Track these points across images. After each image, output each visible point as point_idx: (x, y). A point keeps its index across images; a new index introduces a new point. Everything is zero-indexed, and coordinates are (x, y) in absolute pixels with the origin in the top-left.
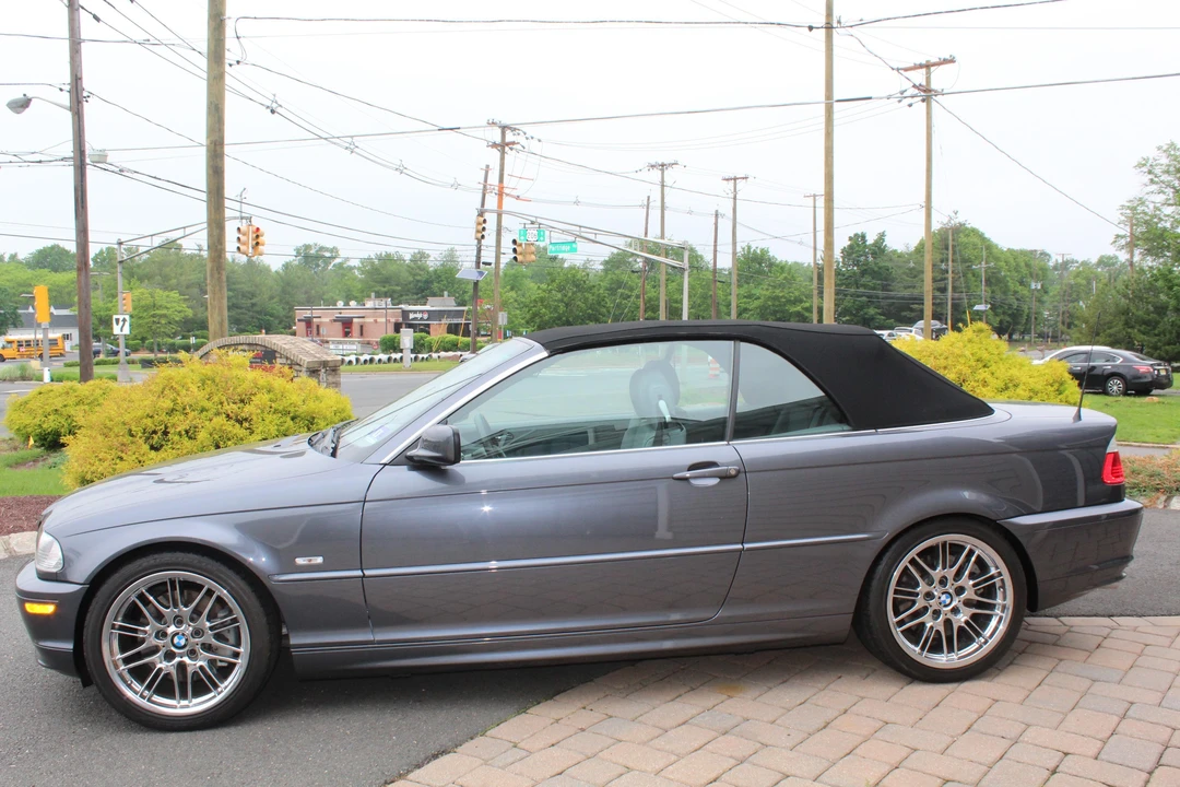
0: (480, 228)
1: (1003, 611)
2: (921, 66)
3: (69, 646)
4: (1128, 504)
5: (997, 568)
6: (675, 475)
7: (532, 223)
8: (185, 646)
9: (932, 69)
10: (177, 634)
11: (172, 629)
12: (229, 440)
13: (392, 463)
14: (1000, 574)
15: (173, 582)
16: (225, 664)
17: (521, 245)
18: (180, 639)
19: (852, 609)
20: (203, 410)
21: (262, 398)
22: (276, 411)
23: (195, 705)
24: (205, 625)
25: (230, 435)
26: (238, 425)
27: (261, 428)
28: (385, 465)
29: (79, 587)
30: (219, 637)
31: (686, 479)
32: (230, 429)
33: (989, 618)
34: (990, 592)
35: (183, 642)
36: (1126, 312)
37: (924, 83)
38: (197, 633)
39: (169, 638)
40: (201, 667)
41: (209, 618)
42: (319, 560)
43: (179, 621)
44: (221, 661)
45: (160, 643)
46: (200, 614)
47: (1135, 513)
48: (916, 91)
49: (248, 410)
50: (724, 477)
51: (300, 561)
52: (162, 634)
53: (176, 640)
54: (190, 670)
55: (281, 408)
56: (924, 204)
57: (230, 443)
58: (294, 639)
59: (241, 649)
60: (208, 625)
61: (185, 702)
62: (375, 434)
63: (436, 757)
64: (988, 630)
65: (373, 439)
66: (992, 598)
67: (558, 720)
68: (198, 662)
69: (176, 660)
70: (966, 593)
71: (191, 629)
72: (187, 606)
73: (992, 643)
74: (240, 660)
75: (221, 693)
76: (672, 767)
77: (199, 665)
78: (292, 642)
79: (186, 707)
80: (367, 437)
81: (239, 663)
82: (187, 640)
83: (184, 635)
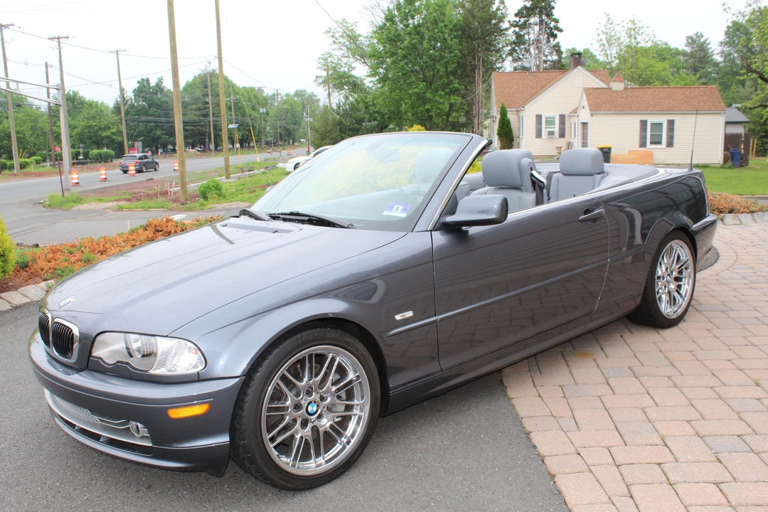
1: (688, 282)
5: (686, 257)
6: (580, 218)
8: (317, 411)
10: (310, 403)
11: (304, 400)
13: (435, 229)
14: (688, 260)
15: (311, 356)
18: (313, 406)
19: (642, 292)
24: (330, 389)
28: (431, 231)
29: (235, 380)
30: (339, 397)
31: (585, 221)
33: (682, 285)
34: (681, 272)
35: (315, 409)
36: (340, 123)
38: (323, 398)
39: (304, 409)
40: (331, 426)
42: (409, 314)
43: (309, 392)
44: (338, 417)
45: (297, 414)
46: (326, 381)
51: (398, 317)
52: (297, 407)
53: (310, 408)
58: (393, 382)
59: (356, 402)
60: (334, 389)
61: (321, 460)
62: (394, 210)
63: (529, 439)
64: (683, 291)
65: (398, 213)
66: (682, 275)
67: (540, 396)
68: (326, 423)
69: (310, 425)
70: (674, 273)
71: (319, 395)
72: (316, 376)
73: (687, 299)
74: (355, 411)
75: (348, 442)
76: (657, 400)
77: (328, 425)
78: (391, 386)
79: (321, 465)
80: (386, 213)
81: (356, 415)
82: (318, 406)
83: (315, 402)
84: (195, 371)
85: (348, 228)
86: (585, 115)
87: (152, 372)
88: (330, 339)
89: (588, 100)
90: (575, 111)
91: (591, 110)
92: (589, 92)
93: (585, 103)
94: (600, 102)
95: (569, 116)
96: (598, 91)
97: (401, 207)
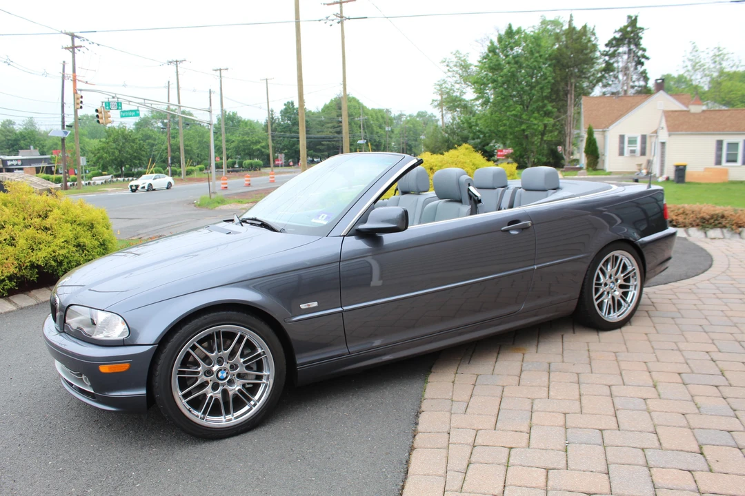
0: (79, 101)
1: (635, 289)
2: (337, 3)
3: (143, 392)
4: (670, 230)
5: (633, 266)
6: (502, 229)
7: (113, 98)
8: (226, 377)
9: (343, 4)
10: (221, 370)
11: (216, 368)
12: (40, 243)
14: (634, 269)
15: (218, 333)
16: (251, 386)
17: (101, 113)
18: (222, 373)
19: (578, 296)
20: (14, 225)
21: (56, 213)
22: (67, 222)
23: (236, 418)
24: (239, 361)
25: (40, 241)
26: (44, 233)
27: (61, 234)
28: (344, 236)
29: (149, 347)
30: (248, 368)
31: (507, 231)
32: (39, 236)
33: (628, 292)
34: (627, 280)
35: (225, 375)
36: (448, 140)
37: (339, 13)
38: (233, 367)
39: (215, 374)
40: (239, 390)
41: (242, 356)
42: (315, 304)
43: (220, 361)
44: (248, 384)
45: (208, 379)
46: (235, 353)
47: (673, 234)
48: (335, 17)
49: (47, 223)
50: (524, 229)
51: (303, 306)
52: (209, 373)
53: (220, 375)
54: (231, 393)
55: (69, 219)
56: (342, 83)
57: (41, 246)
58: (300, 359)
59: (264, 373)
60: (242, 360)
61: (229, 417)
62: (320, 218)
63: (417, 416)
64: (629, 299)
65: (322, 221)
66: (629, 282)
67: (453, 382)
68: (236, 387)
69: (220, 388)
70: (619, 281)
71: (229, 365)
72: (225, 350)
73: (632, 305)
74: (264, 381)
75: (255, 405)
76: (551, 393)
77: (237, 389)
78: (298, 362)
79: (230, 420)
80: (313, 220)
81: (264, 383)
82: (227, 373)
83: (225, 370)
84: (122, 338)
85: (280, 232)
86: (663, 136)
87: (94, 337)
88: (235, 321)
89: (667, 121)
90: (656, 132)
91: (669, 131)
92: (668, 115)
93: (664, 124)
94: (678, 123)
95: (651, 136)
96: (677, 113)
97: (326, 216)
